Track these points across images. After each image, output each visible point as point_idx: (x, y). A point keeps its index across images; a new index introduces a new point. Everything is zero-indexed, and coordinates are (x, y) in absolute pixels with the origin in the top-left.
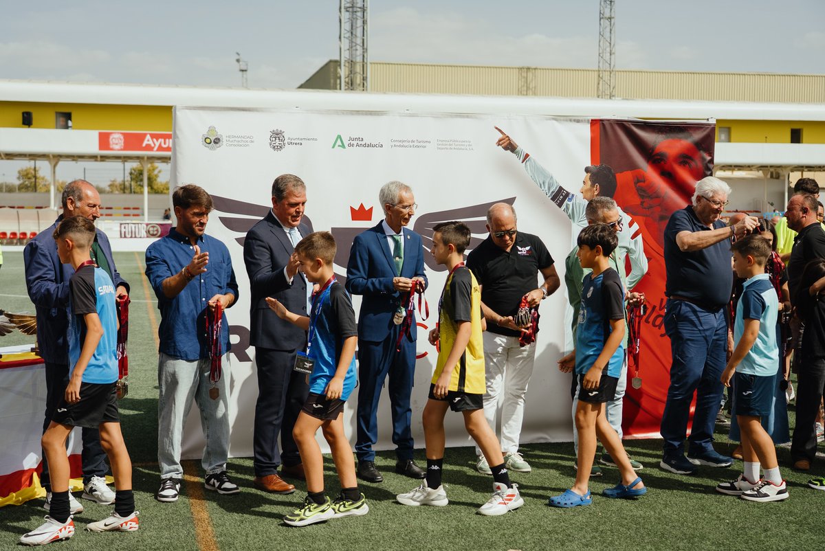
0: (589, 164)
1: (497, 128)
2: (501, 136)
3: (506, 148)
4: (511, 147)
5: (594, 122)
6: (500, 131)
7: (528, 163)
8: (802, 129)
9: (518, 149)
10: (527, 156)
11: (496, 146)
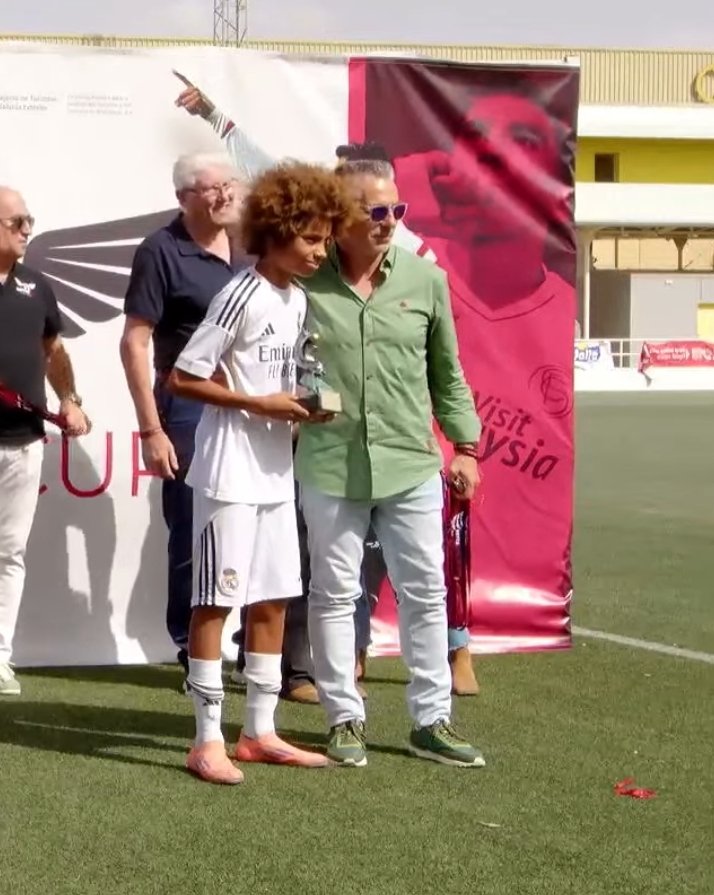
0: (344, 141)
1: (177, 74)
2: (183, 88)
3: (193, 111)
4: (201, 107)
5: (354, 63)
6: (183, 78)
7: (232, 139)
8: (618, 154)
9: (216, 112)
10: (231, 125)
11: (175, 107)
